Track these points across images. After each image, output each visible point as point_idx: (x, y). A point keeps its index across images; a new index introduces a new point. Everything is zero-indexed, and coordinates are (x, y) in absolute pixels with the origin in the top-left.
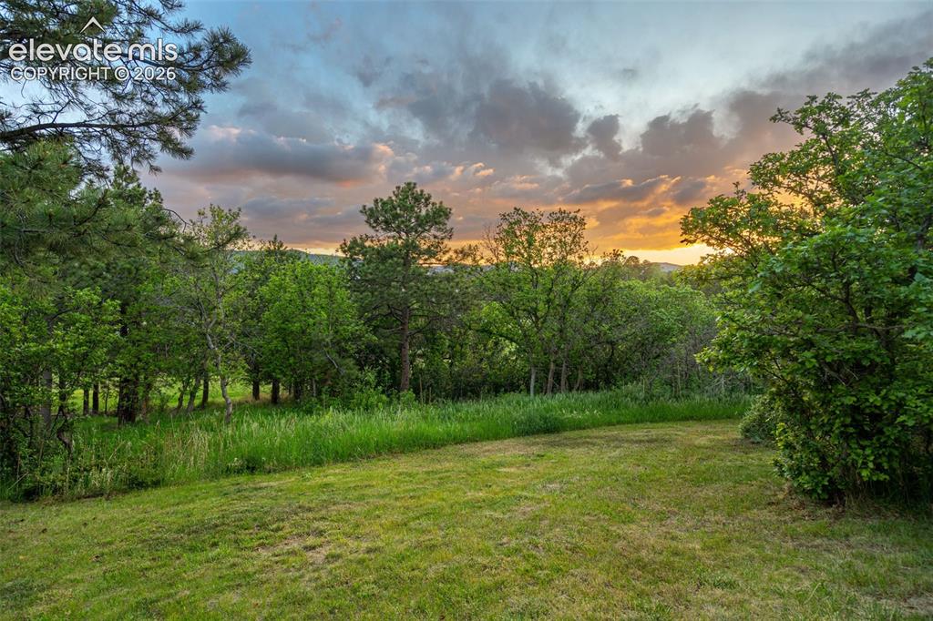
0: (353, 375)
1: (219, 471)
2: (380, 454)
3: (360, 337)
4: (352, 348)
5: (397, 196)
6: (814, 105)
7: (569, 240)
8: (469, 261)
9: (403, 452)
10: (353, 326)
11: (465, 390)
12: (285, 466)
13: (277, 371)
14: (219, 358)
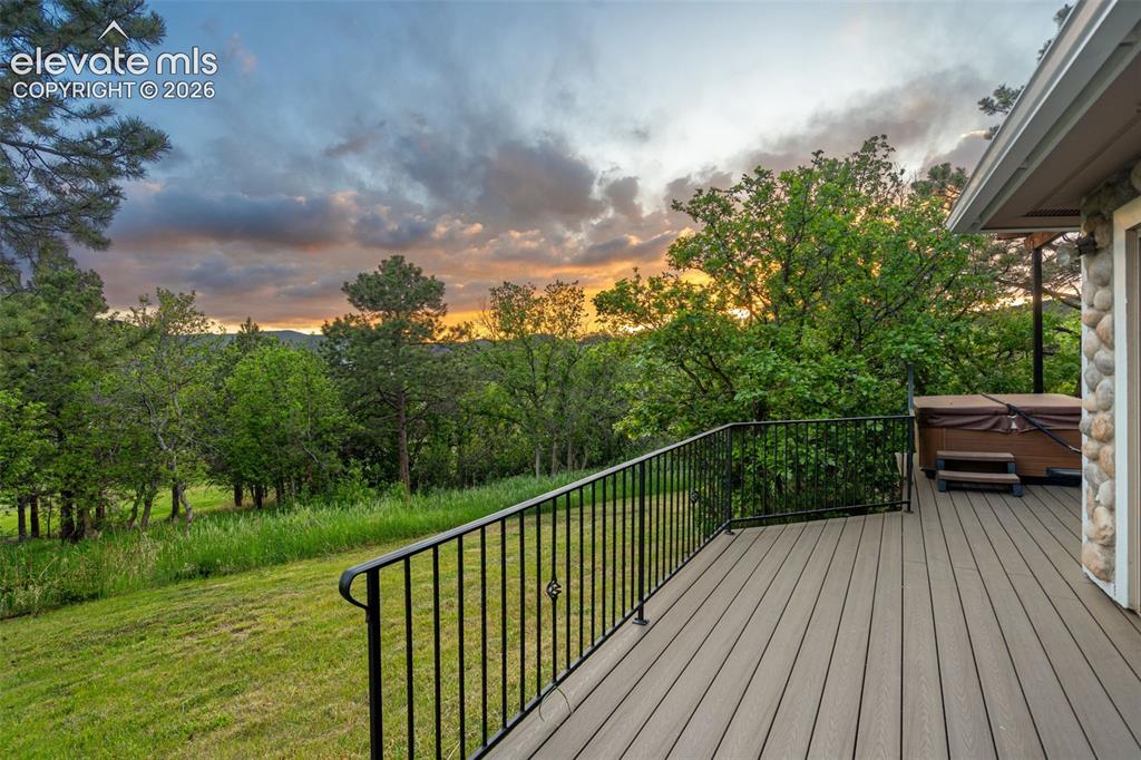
0: (336, 468)
1: (167, 578)
2: (353, 547)
3: (345, 427)
4: (335, 439)
5: (383, 270)
6: (701, 197)
7: (568, 312)
8: (465, 339)
9: (379, 544)
10: (337, 416)
11: (471, 477)
12: (244, 567)
13: (248, 470)
14: (174, 460)
